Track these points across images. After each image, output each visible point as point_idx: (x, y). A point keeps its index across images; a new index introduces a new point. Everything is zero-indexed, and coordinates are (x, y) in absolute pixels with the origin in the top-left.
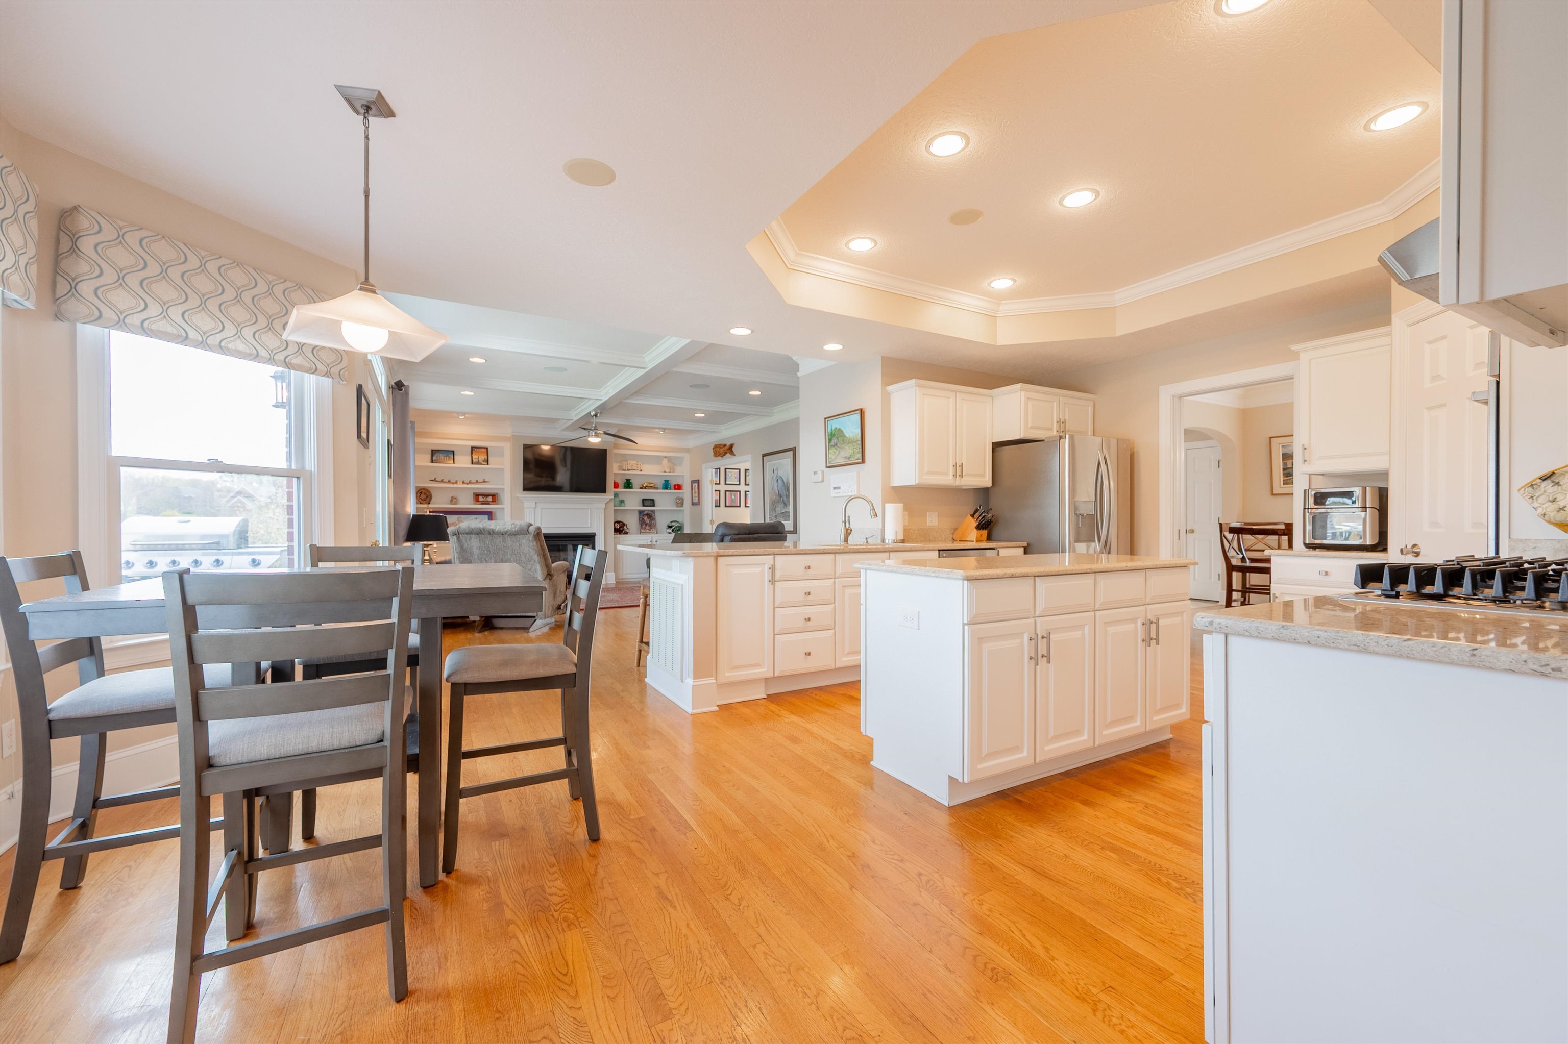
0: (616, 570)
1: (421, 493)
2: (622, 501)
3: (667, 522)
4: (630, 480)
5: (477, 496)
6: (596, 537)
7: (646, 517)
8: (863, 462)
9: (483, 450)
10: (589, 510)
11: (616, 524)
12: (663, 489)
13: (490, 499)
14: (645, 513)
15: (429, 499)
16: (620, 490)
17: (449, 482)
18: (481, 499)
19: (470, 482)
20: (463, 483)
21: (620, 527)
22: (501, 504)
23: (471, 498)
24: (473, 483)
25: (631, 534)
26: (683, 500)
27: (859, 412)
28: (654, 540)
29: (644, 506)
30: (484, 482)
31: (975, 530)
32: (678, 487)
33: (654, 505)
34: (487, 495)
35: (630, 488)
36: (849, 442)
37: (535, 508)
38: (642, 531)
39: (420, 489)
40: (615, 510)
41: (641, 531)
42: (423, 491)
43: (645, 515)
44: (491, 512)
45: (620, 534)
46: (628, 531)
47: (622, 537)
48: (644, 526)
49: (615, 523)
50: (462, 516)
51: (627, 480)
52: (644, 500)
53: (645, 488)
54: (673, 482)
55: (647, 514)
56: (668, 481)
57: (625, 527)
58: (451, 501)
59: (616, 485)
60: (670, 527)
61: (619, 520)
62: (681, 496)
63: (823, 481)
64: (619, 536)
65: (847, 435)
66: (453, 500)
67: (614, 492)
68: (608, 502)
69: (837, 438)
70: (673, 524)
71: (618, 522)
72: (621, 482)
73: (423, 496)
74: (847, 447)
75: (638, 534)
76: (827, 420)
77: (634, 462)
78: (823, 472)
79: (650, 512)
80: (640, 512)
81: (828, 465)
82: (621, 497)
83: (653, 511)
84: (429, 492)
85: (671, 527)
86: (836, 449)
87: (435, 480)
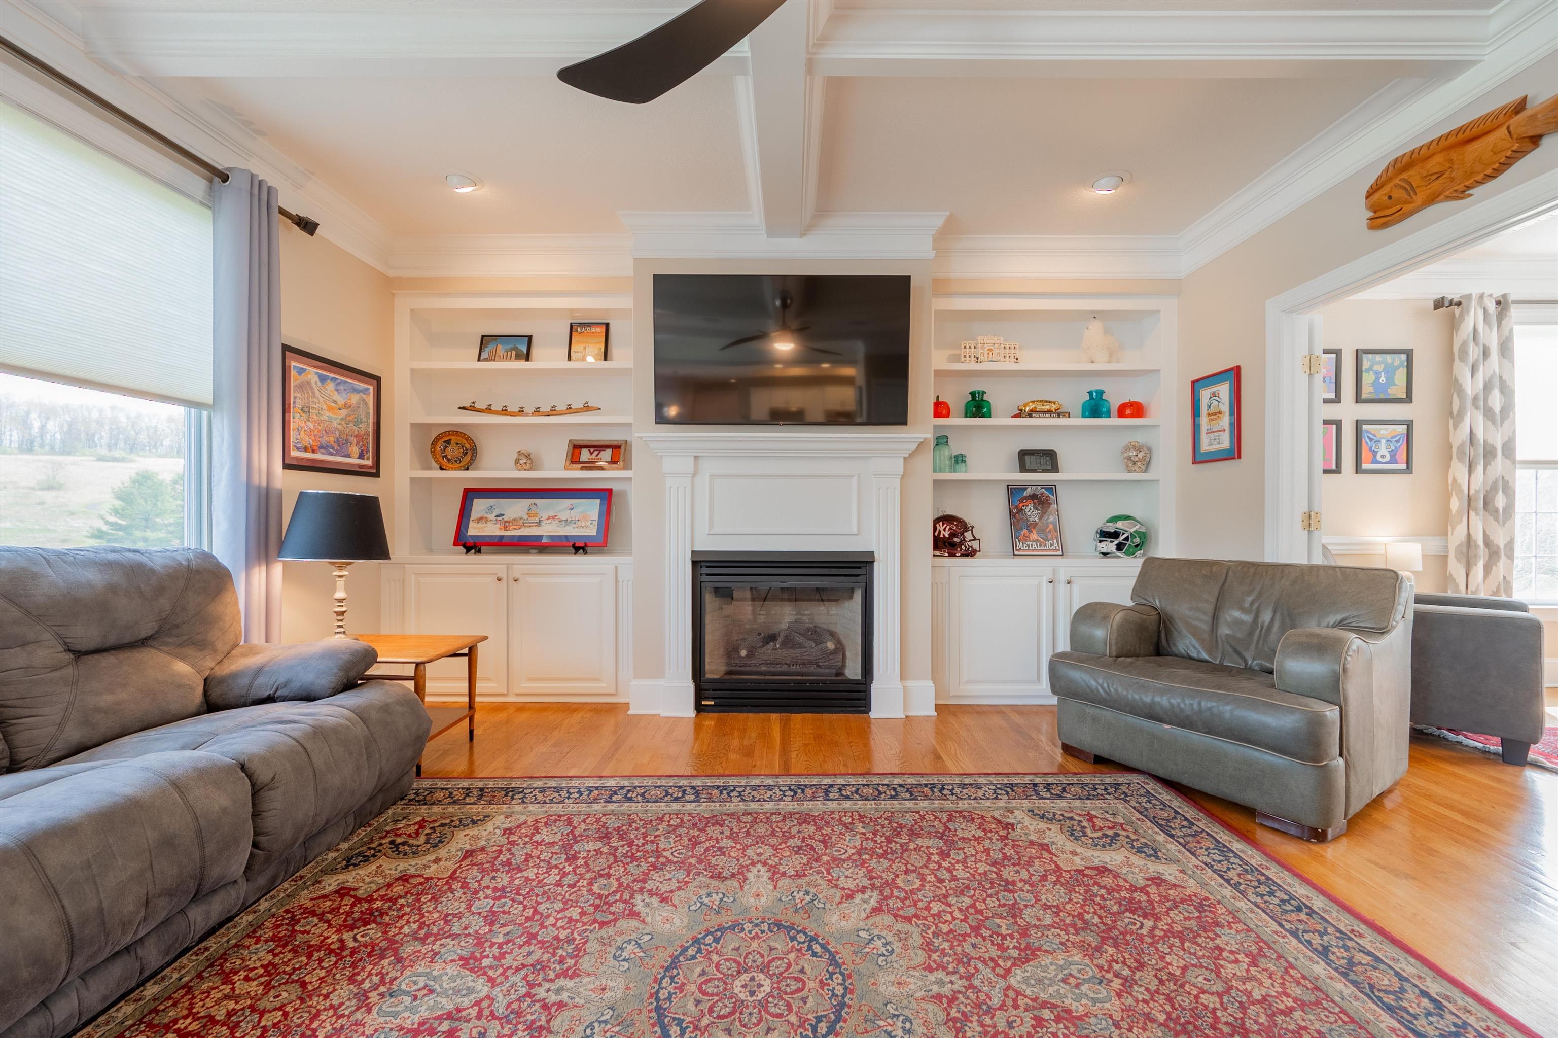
0: (937, 673)
1: (448, 442)
2: (959, 459)
3: (1099, 522)
4: (984, 392)
5: (576, 448)
6: (875, 564)
7: (1031, 506)
9: (597, 329)
10: (855, 480)
11: (940, 527)
12: (1083, 416)
13: (607, 454)
14: (1026, 494)
15: (467, 458)
16: (956, 420)
17: (504, 411)
18: (585, 455)
19: (553, 412)
20: (537, 412)
21: (953, 535)
22: (627, 467)
23: (562, 451)
24: (561, 414)
25: (986, 556)
26: (1150, 449)
28: (1062, 577)
29: (1023, 469)
30: (587, 408)
32: (1132, 409)
33: (1055, 468)
34: (599, 447)
35: (983, 416)
37: (694, 475)
38: (1019, 545)
39: (448, 433)
40: (936, 483)
41: (1013, 545)
42: (454, 439)
43: (1027, 498)
44: (610, 491)
45: (952, 555)
46: (975, 545)
47: (956, 565)
48: (1024, 531)
49: (936, 521)
50: (538, 502)
51: (973, 394)
52: (1023, 454)
53: (1030, 415)
54: (1115, 398)
55: (1033, 497)
56: (1101, 393)
57: (968, 535)
58: (517, 461)
59: (941, 410)
60: (1105, 535)
61: (949, 512)
62: (1140, 438)
64: (948, 561)
66: (526, 459)
67: (936, 427)
68: (912, 455)
70: (1120, 525)
71: (947, 519)
72: (956, 398)
73: (453, 451)
75: (1003, 556)
77: (996, 340)
79: (1039, 491)
80: (1013, 490)
82: (956, 447)
83: (1051, 488)
84: (469, 439)
85: (1115, 535)
87: (472, 408)
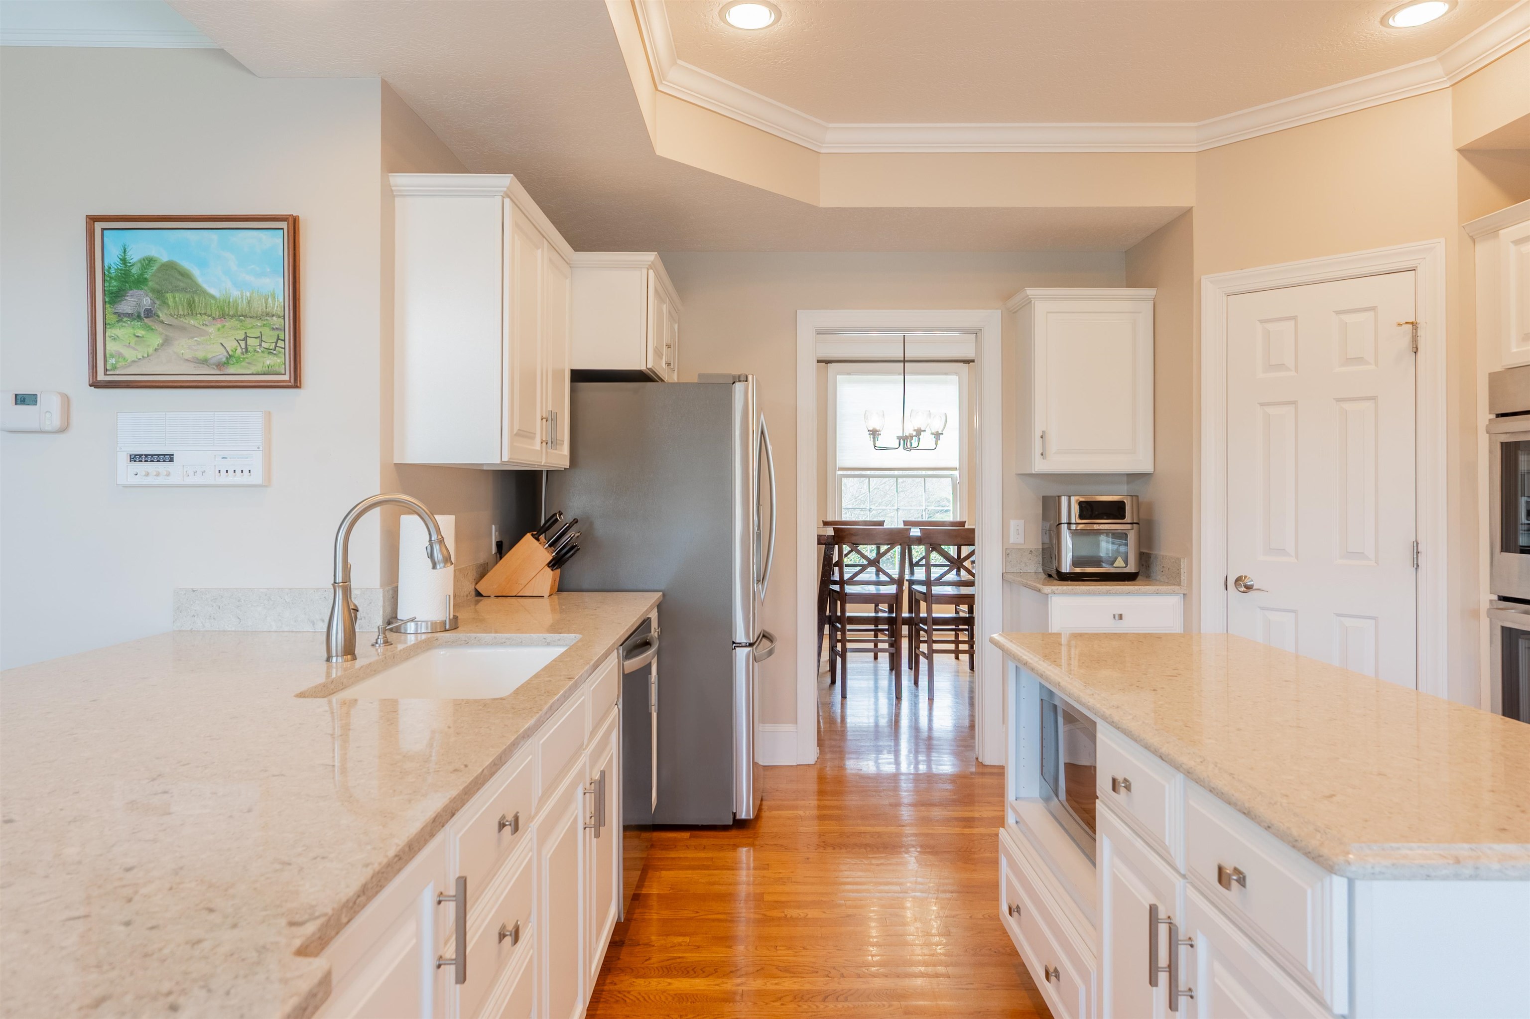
8: (296, 382)
27: (284, 225)
31: (549, 570)
36: (223, 316)
63: (64, 429)
65: (212, 291)
69: (159, 294)
74: (211, 330)
76: (98, 226)
78: (66, 402)
81: (101, 377)
86: (149, 329)
